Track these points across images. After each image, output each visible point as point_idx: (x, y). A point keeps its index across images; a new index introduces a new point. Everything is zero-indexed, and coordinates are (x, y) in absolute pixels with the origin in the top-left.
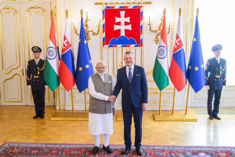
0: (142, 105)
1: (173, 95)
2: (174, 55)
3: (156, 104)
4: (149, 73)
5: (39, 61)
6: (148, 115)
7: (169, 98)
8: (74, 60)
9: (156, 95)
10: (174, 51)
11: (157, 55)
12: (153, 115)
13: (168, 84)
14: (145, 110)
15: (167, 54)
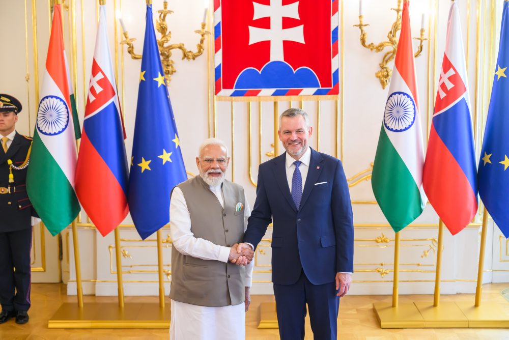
0: (337, 278)
1: (436, 245)
2: (436, 120)
3: (382, 274)
4: (358, 178)
5: (14, 141)
6: (357, 310)
7: (422, 257)
8: (125, 137)
9: (383, 247)
10: (436, 109)
11: (385, 120)
12: (374, 311)
13: (421, 211)
14: (345, 293)
15: (414, 118)
